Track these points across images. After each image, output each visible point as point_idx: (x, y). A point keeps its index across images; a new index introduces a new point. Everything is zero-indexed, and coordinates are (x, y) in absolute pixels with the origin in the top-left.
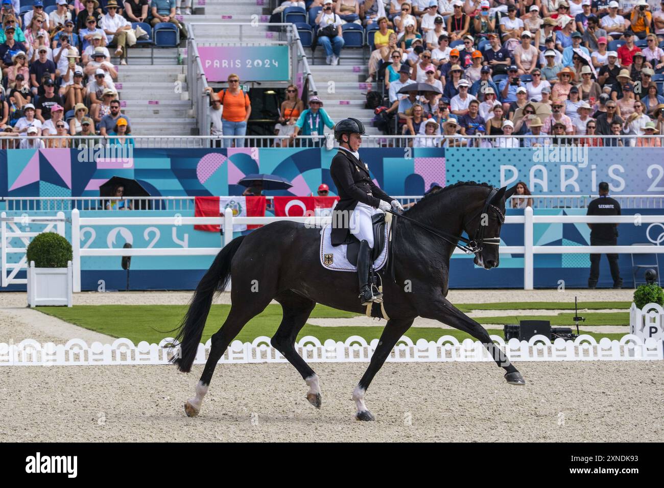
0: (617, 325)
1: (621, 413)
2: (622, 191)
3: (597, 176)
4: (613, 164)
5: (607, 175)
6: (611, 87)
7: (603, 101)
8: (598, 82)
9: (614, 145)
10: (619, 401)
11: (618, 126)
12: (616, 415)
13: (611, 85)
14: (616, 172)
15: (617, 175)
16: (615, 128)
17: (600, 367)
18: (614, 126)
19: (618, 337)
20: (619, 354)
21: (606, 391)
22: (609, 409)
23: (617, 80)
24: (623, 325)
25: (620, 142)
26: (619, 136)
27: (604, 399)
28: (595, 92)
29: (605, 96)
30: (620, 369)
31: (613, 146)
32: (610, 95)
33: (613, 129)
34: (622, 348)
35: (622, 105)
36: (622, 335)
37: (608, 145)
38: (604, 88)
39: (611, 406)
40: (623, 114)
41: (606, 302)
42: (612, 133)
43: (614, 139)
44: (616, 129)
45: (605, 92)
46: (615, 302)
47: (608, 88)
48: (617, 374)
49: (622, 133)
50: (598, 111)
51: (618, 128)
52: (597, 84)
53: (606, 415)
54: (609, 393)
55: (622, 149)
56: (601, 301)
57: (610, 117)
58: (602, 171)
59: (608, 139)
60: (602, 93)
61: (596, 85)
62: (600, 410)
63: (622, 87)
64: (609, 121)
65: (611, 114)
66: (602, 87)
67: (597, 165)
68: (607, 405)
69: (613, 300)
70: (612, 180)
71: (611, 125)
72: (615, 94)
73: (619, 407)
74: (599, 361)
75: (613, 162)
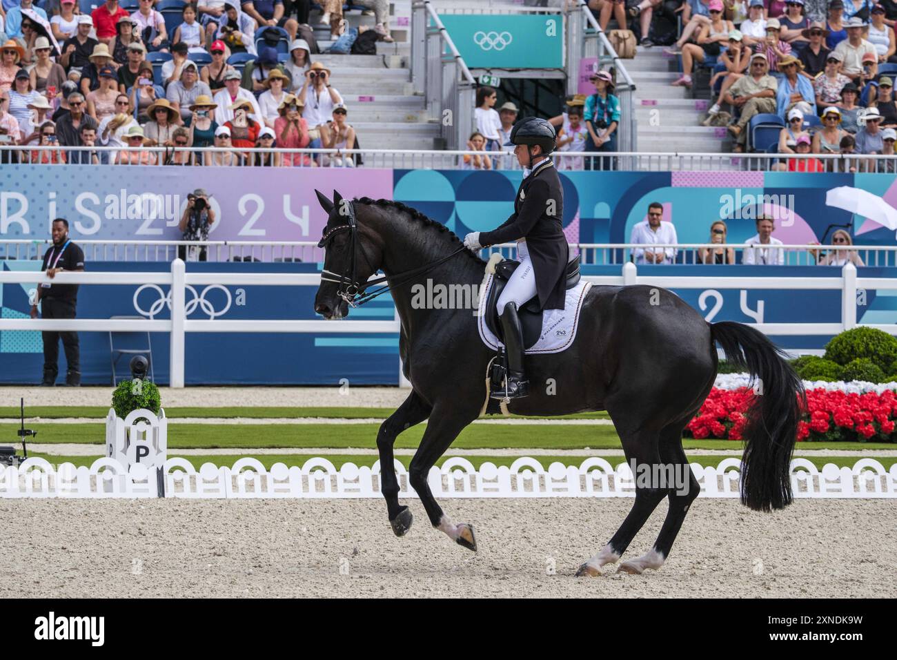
0: (86, 443)
1: (90, 580)
2: (97, 234)
3: (57, 209)
4: (84, 191)
5: (74, 209)
6: (80, 71)
7: (67, 91)
8: (60, 63)
9: (85, 161)
10: (88, 561)
11: (92, 132)
12: (82, 584)
13: (81, 68)
14: (87, 204)
15: (89, 209)
16: (86, 135)
17: (59, 508)
18: (86, 132)
19: (87, 461)
20: (89, 488)
21: (68, 546)
22: (72, 573)
23: (89, 61)
24: (95, 443)
25: (95, 156)
26: (94, 148)
27: (64, 558)
28: (56, 78)
29: (71, 85)
30: (89, 511)
31: (83, 162)
32: (79, 84)
33: (83, 138)
34: (93, 478)
35: (97, 99)
36: (94, 458)
37: (75, 161)
38: (71, 72)
39: (76, 569)
40: (99, 113)
41: (69, 407)
42: (81, 143)
43: (85, 153)
44: (89, 138)
45: (72, 80)
46: (83, 408)
47: (76, 72)
48: (85, 519)
49: (98, 143)
50: (61, 108)
51: (91, 135)
52: (60, 66)
53: (67, 583)
54: (71, 549)
55: (97, 169)
56: (61, 404)
57: (77, 119)
58: (65, 201)
59: (76, 153)
60: (68, 79)
61: (58, 68)
62: (58, 574)
63: (98, 71)
64: (76, 124)
65: (77, 114)
66: (67, 70)
67: (57, 193)
68: (68, 567)
69: (81, 404)
70: (81, 217)
71: (80, 131)
72: (86, 82)
73: (87, 571)
74: (56, 498)
75: (82, 187)
